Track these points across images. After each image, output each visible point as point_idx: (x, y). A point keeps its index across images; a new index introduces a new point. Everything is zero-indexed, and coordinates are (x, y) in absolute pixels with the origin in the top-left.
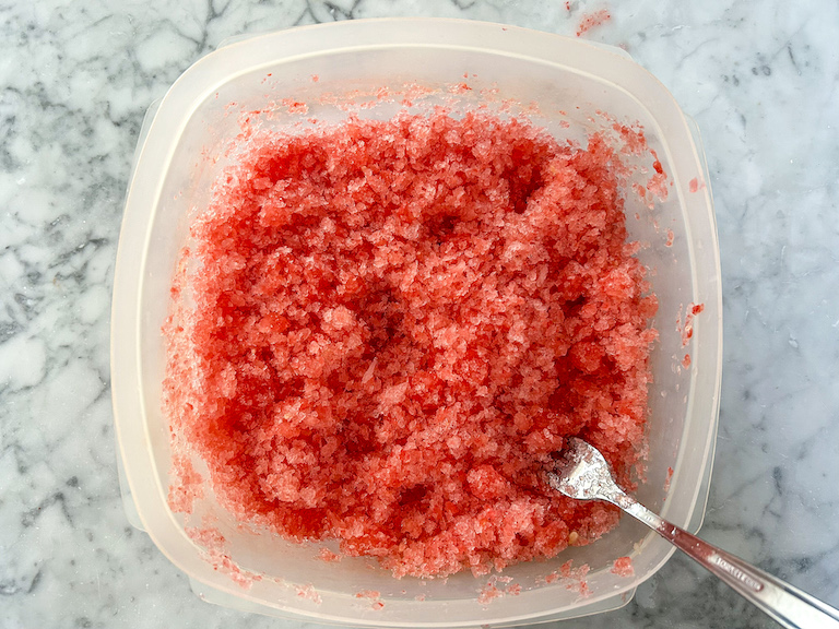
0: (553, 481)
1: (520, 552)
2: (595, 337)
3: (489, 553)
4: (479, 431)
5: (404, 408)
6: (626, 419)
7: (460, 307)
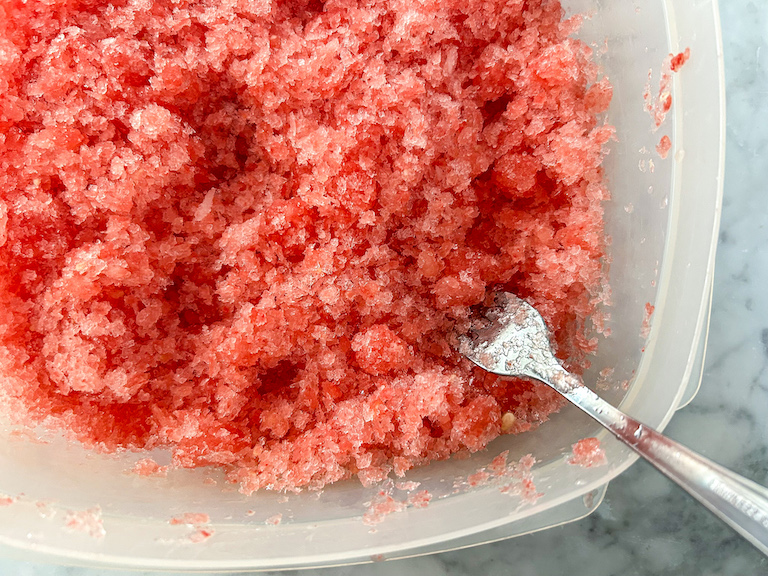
0: (465, 346)
1: (431, 446)
2: (526, 147)
3: (384, 451)
4: (367, 278)
5: (259, 254)
6: (576, 251)
7: (333, 105)
